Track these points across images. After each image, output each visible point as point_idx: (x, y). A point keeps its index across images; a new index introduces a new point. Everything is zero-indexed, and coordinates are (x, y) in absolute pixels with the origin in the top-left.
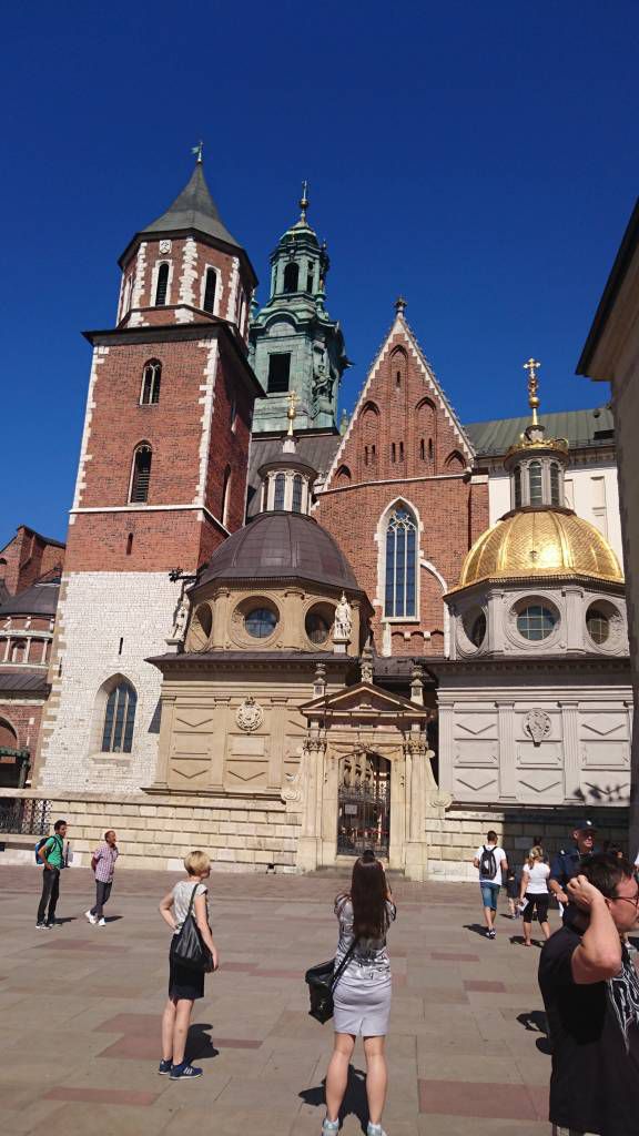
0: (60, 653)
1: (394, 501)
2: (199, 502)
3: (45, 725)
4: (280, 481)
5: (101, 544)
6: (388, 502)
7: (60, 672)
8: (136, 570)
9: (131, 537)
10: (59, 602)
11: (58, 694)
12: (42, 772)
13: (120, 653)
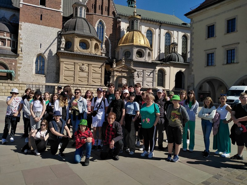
0: (21, 45)
1: (100, 20)
2: (61, 10)
3: (18, 65)
4: (81, 9)
5: (32, 15)
6: (98, 19)
7: (21, 51)
8: (44, 25)
9: (41, 15)
10: (19, 30)
11: (22, 57)
12: (19, 78)
13: (41, 48)
